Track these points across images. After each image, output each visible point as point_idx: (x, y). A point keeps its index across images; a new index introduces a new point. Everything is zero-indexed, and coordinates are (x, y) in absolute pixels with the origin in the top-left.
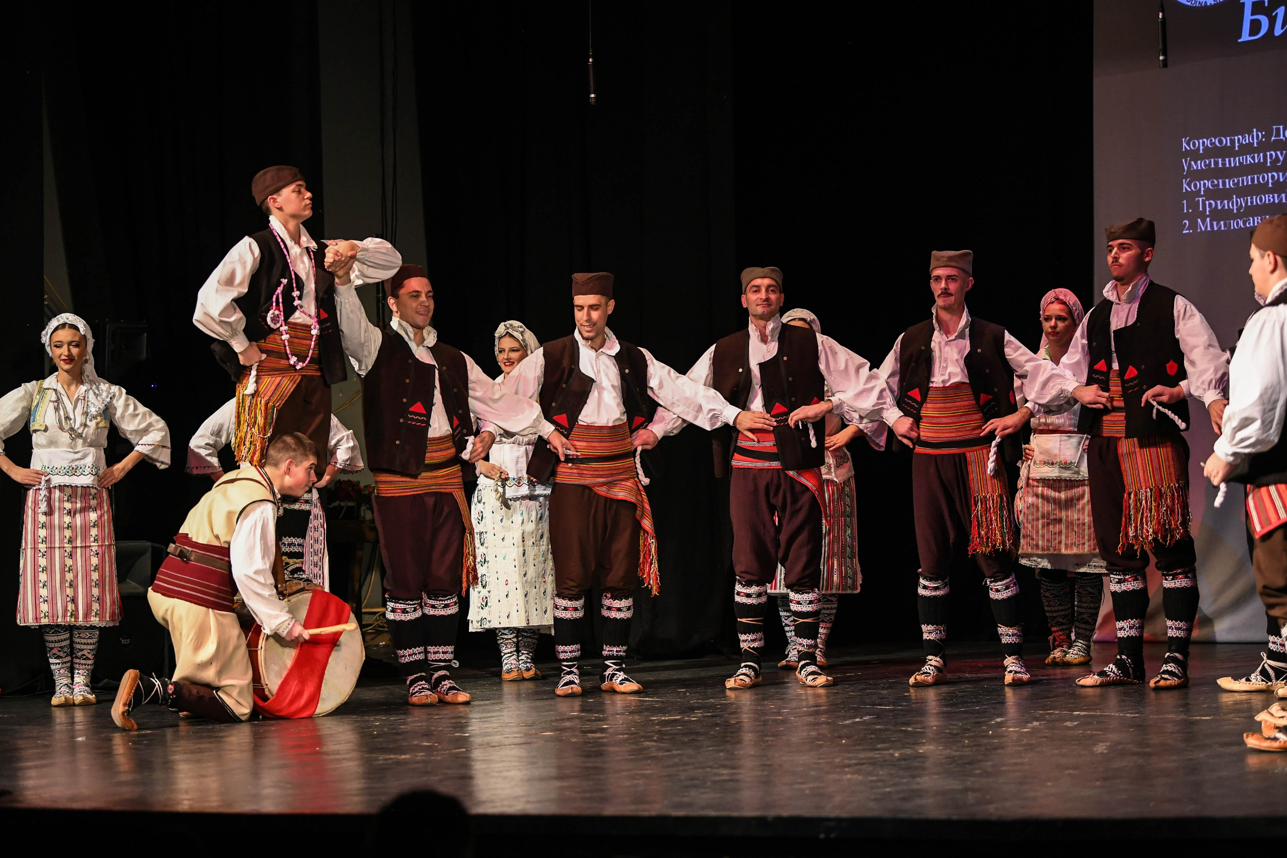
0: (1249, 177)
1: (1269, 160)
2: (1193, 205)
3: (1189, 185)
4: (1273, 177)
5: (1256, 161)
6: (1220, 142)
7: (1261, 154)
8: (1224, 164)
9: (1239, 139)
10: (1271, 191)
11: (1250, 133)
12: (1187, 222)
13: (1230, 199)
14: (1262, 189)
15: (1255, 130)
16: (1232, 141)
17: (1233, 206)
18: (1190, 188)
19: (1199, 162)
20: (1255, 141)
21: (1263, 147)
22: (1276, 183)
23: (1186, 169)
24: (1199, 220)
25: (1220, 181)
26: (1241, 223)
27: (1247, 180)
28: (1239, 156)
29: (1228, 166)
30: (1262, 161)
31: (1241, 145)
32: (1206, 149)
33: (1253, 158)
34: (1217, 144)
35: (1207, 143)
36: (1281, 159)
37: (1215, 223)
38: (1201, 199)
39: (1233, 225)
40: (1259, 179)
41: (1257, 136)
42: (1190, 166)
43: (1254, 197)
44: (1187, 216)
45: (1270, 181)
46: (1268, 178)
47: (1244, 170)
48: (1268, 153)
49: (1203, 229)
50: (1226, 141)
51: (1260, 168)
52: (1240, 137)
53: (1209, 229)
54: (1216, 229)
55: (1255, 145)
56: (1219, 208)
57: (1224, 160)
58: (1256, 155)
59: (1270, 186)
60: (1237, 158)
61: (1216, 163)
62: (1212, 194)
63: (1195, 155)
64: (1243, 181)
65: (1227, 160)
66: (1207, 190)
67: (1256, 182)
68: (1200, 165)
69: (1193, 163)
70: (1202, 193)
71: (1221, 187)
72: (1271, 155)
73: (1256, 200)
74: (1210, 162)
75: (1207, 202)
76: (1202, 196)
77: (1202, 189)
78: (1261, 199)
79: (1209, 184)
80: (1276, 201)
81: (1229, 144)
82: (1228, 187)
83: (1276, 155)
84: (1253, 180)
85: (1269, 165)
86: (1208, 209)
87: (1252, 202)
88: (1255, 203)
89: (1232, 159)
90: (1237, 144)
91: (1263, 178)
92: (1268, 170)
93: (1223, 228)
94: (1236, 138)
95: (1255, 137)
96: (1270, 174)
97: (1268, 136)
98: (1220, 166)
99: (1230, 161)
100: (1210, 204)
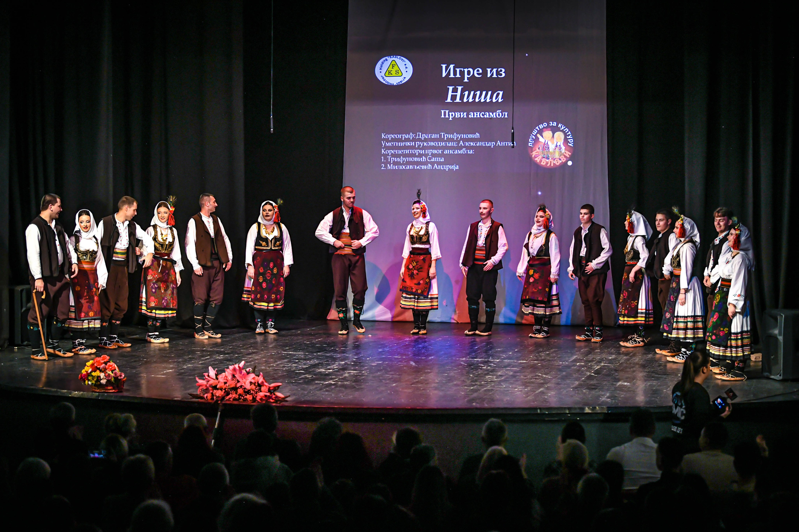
0: (408, 151)
1: (417, 145)
2: (386, 159)
3: (385, 151)
4: (418, 152)
5: (411, 145)
6: (397, 136)
7: (414, 143)
8: (398, 145)
9: (404, 136)
10: (417, 157)
11: (409, 134)
12: (383, 165)
13: (400, 158)
14: (414, 155)
15: (411, 133)
16: (402, 136)
17: (401, 160)
18: (385, 152)
19: (389, 143)
20: (411, 137)
21: (414, 140)
22: (419, 154)
23: (383, 145)
24: (388, 165)
25: (397, 151)
26: (404, 167)
27: (407, 152)
28: (404, 142)
29: (399, 145)
30: (414, 145)
31: (405, 138)
32: (392, 138)
33: (410, 144)
34: (396, 137)
35: (393, 136)
36: (422, 145)
37: (394, 166)
38: (389, 157)
39: (401, 167)
40: (413, 151)
41: (412, 136)
42: (385, 144)
43: (410, 158)
44: (383, 163)
45: (417, 153)
46: (417, 152)
47: (405, 148)
48: (417, 143)
49: (390, 168)
50: (400, 136)
51: (413, 148)
52: (405, 135)
53: (392, 168)
54: (394, 168)
55: (411, 139)
56: (396, 161)
57: (398, 143)
58: (411, 143)
59: (417, 155)
60: (403, 143)
61: (396, 144)
62: (393, 155)
63: (387, 140)
64: (405, 152)
65: (399, 143)
66: (392, 154)
67: (411, 153)
68: (389, 144)
69: (386, 143)
70: (390, 155)
71: (397, 153)
72: (418, 144)
73: (411, 159)
74: (393, 144)
75: (392, 158)
76: (390, 156)
77: (390, 153)
78: (413, 159)
79: (393, 152)
80: (419, 161)
81: (400, 137)
82: (399, 153)
83: (420, 143)
84: (409, 152)
85: (417, 147)
86: (392, 161)
87: (409, 160)
88: (410, 160)
89: (401, 143)
90: (403, 138)
91: (414, 151)
92: (416, 149)
93: (397, 168)
94: (403, 135)
95: (411, 136)
96: (417, 150)
97: (416, 136)
98: (397, 145)
99: (400, 144)
100: (393, 159)
